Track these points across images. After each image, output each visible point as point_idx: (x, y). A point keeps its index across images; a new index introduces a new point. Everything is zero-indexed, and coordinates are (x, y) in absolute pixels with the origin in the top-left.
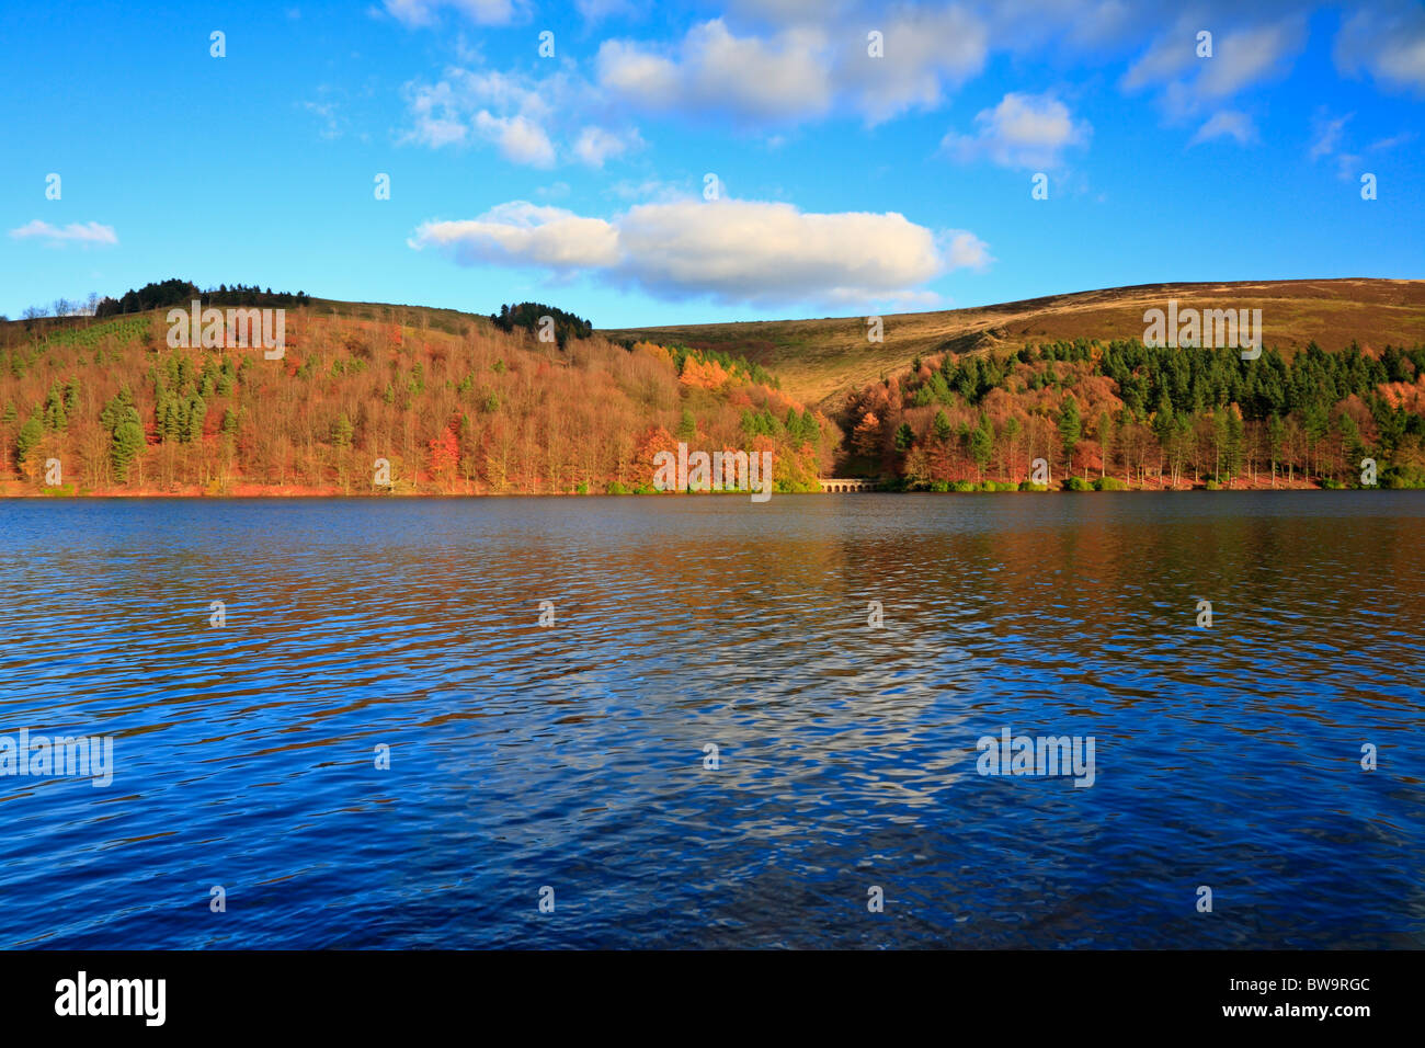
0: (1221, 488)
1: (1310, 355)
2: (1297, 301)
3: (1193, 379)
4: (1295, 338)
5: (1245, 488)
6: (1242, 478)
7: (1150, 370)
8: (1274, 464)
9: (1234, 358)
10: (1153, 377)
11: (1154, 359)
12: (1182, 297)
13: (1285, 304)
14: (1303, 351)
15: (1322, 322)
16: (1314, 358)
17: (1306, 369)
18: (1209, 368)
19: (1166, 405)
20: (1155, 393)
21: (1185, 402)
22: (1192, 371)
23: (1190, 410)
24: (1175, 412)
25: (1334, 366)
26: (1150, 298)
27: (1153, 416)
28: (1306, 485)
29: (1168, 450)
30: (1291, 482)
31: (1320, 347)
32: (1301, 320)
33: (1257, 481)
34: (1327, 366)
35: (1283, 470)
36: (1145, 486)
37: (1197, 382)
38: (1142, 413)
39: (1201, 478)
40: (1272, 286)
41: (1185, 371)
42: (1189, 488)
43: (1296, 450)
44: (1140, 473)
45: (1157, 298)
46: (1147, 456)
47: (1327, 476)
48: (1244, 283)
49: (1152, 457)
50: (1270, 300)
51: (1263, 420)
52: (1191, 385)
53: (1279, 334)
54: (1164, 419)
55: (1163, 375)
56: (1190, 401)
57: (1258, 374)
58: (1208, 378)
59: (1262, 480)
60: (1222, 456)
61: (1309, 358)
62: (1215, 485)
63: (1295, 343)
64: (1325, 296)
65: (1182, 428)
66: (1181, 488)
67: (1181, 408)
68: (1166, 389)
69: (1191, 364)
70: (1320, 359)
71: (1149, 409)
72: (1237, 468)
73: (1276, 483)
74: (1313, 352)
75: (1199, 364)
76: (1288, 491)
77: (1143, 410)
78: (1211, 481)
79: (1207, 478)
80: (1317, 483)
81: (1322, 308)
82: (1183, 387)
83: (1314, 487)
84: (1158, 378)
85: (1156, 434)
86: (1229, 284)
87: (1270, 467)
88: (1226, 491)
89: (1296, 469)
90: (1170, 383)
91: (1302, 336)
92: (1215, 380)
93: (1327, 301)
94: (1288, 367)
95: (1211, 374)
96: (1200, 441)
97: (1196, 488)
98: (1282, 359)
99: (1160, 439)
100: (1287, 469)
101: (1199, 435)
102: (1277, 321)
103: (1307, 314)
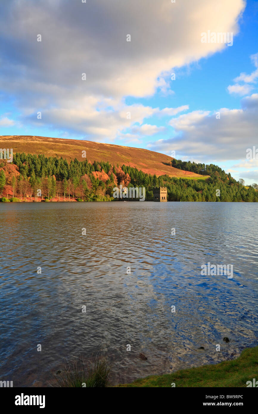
0: (50, 201)
1: (75, 162)
2: (71, 145)
3: (42, 167)
4: (70, 157)
5: (57, 201)
6: (56, 198)
7: (28, 163)
8: (65, 194)
9: (54, 161)
10: (29, 165)
11: (30, 160)
12: (39, 141)
13: (68, 146)
14: (73, 161)
15: (78, 152)
16: (76, 163)
17: (74, 166)
18: (46, 164)
19: (33, 174)
20: (30, 170)
21: (39, 174)
22: (41, 164)
23: (41, 177)
24: (36, 177)
25: (81, 165)
26: (29, 140)
27: (29, 178)
28: (73, 200)
29: (34, 188)
30: (69, 199)
31: (78, 160)
32: (72, 151)
33: (60, 199)
34: (79, 166)
35: (67, 196)
36: (26, 200)
37: (43, 168)
38: (26, 177)
39: (44, 198)
40: (65, 140)
41: (39, 164)
42: (40, 201)
43: (71, 190)
44: (25, 196)
45: (31, 140)
46: (27, 191)
47: (79, 198)
48: (57, 138)
49: (29, 191)
50: (64, 144)
51: (62, 180)
52: (41, 169)
53: (67, 155)
54: (33, 179)
55: (33, 165)
56: (41, 174)
57: (60, 167)
58: (46, 167)
59: (61, 199)
60: (50, 191)
61: (75, 163)
62: (48, 200)
63: (71, 158)
64: (79, 145)
65: (38, 182)
66: (38, 201)
67: (38, 176)
68: (33, 170)
69: (41, 162)
70: (77, 163)
71: (28, 176)
72: (54, 195)
73: (65, 200)
74: (76, 161)
75: (44, 162)
76: (68, 202)
77: (26, 176)
78: (47, 199)
79: (46, 198)
80: (77, 200)
81: (78, 148)
82: (39, 169)
83: (75, 201)
84: (31, 166)
85: (30, 184)
86: (53, 138)
87: (64, 195)
88: (51, 202)
89: (71, 196)
90: (35, 168)
91: (73, 156)
92: (48, 168)
93: (79, 146)
94: (69, 165)
95: (47, 166)
96: (43, 186)
97: (43, 201)
98: (67, 162)
99: (31, 185)
100: (68, 196)
101: (43, 184)
102: (66, 151)
103: (74, 150)
